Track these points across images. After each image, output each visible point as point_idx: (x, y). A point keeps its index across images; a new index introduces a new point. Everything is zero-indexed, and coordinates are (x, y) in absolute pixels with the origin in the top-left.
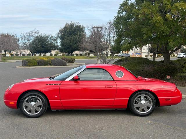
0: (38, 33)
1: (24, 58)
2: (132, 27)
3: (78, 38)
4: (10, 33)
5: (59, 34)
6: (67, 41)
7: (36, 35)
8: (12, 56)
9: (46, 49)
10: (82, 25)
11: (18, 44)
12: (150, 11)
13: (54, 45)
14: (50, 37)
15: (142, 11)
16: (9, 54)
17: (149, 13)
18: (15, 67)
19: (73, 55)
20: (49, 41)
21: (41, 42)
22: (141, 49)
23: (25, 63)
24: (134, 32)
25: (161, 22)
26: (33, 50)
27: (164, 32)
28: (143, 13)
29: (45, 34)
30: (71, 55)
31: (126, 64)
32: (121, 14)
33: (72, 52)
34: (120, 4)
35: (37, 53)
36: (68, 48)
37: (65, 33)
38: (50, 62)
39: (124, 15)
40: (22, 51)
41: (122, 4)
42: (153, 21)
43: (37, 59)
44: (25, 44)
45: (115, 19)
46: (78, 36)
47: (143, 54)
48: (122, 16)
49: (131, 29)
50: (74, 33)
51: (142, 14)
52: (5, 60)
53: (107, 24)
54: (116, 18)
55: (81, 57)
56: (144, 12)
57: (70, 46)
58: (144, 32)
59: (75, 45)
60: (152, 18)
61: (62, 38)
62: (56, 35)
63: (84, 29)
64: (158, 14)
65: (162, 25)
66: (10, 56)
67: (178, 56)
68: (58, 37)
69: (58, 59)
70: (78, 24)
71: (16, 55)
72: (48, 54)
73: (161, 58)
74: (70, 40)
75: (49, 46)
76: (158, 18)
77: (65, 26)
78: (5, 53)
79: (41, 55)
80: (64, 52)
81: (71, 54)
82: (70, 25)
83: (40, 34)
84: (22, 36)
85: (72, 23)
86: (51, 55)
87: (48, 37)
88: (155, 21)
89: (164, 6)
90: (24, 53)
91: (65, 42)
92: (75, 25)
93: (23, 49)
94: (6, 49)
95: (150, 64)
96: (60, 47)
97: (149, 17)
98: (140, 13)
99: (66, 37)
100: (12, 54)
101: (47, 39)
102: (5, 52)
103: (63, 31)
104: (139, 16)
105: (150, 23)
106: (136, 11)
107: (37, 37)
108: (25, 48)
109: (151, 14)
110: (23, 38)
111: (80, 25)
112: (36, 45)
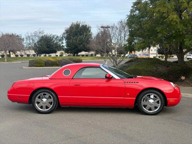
0: (43, 32)
1: (28, 58)
2: (146, 26)
3: (84, 39)
4: (15, 33)
5: (64, 34)
6: (73, 41)
7: (41, 35)
8: (16, 57)
9: (51, 50)
10: (89, 25)
11: (22, 45)
12: (166, 9)
13: (60, 46)
14: (56, 37)
15: (157, 10)
16: (13, 54)
17: (164, 11)
18: (22, 68)
19: (79, 55)
20: (54, 41)
21: (46, 43)
22: (149, 50)
23: (32, 64)
24: (148, 31)
25: (177, 21)
26: (38, 50)
27: (180, 30)
28: (158, 11)
29: (50, 34)
30: (77, 56)
31: (139, 65)
32: (134, 13)
33: (77, 53)
34: (133, 3)
35: (42, 54)
36: (74, 49)
37: (71, 33)
38: (57, 63)
39: (137, 14)
40: (27, 51)
41: (135, 3)
42: (169, 19)
43: (43, 60)
44: (30, 44)
45: (128, 18)
46: (84, 36)
47: (151, 55)
48: (135, 15)
49: (146, 28)
50: (80, 33)
51: (157, 13)
52: (10, 60)
53: (118, 23)
54: (128, 16)
55: (87, 58)
56: (160, 10)
57: (76, 47)
58: (158, 31)
59: (81, 45)
60: (168, 16)
61: (68, 38)
62: (61, 35)
63: (90, 29)
64: (174, 13)
65: (179, 23)
66: (15, 56)
67: (188, 57)
68: (64, 38)
69: (65, 60)
70: (85, 24)
71: (20, 55)
72: (53, 55)
73: (169, 59)
74: (76, 40)
75: (54, 46)
76: (174, 16)
77: (70, 26)
78: (10, 54)
79: (46, 56)
80: (70, 52)
81: (77, 54)
82: (76, 25)
83: (45, 34)
84: (27, 35)
85: (78, 22)
86: (57, 56)
87: (53, 37)
88: (170, 19)
89: (181, 4)
90: (28, 53)
91: (71, 42)
92: (81, 25)
93: (28, 50)
94: (12, 50)
95: (164, 64)
96: (66, 47)
97: (164, 15)
98: (155, 11)
99: (72, 37)
100: (17, 54)
101: (52, 39)
102: (9, 52)
103: (69, 31)
104: (154, 15)
105: (165, 22)
106: (151, 9)
107: (42, 37)
108: (29, 49)
109: (167, 12)
110: (28, 38)
111: (86, 25)
112: (41, 46)
